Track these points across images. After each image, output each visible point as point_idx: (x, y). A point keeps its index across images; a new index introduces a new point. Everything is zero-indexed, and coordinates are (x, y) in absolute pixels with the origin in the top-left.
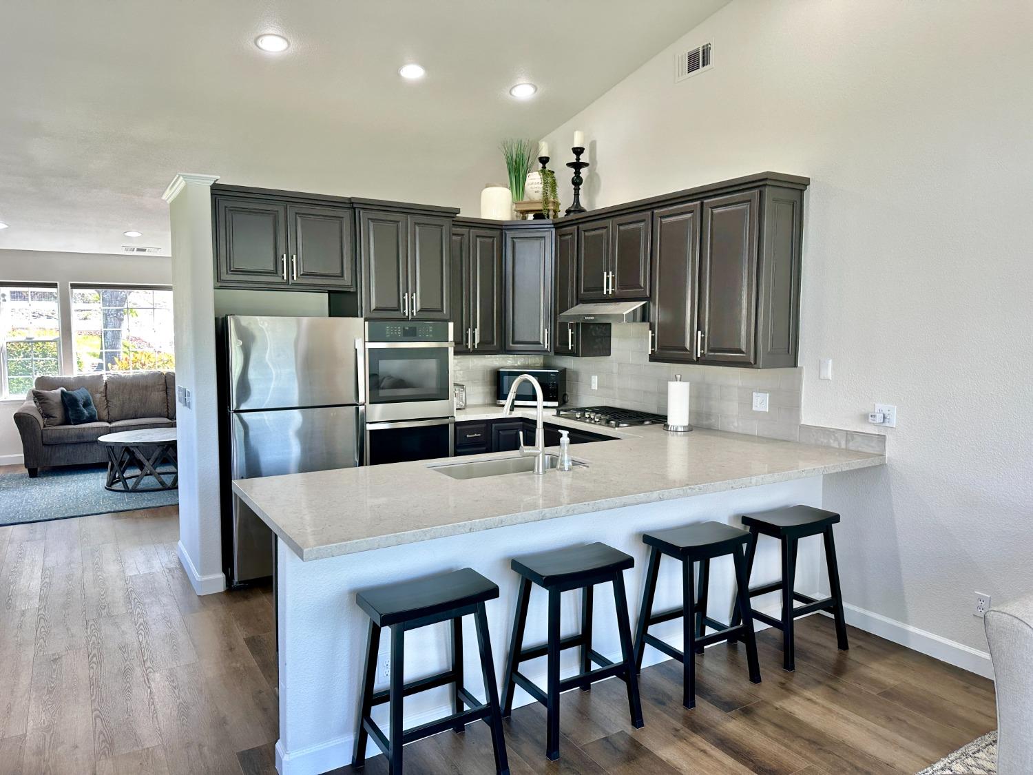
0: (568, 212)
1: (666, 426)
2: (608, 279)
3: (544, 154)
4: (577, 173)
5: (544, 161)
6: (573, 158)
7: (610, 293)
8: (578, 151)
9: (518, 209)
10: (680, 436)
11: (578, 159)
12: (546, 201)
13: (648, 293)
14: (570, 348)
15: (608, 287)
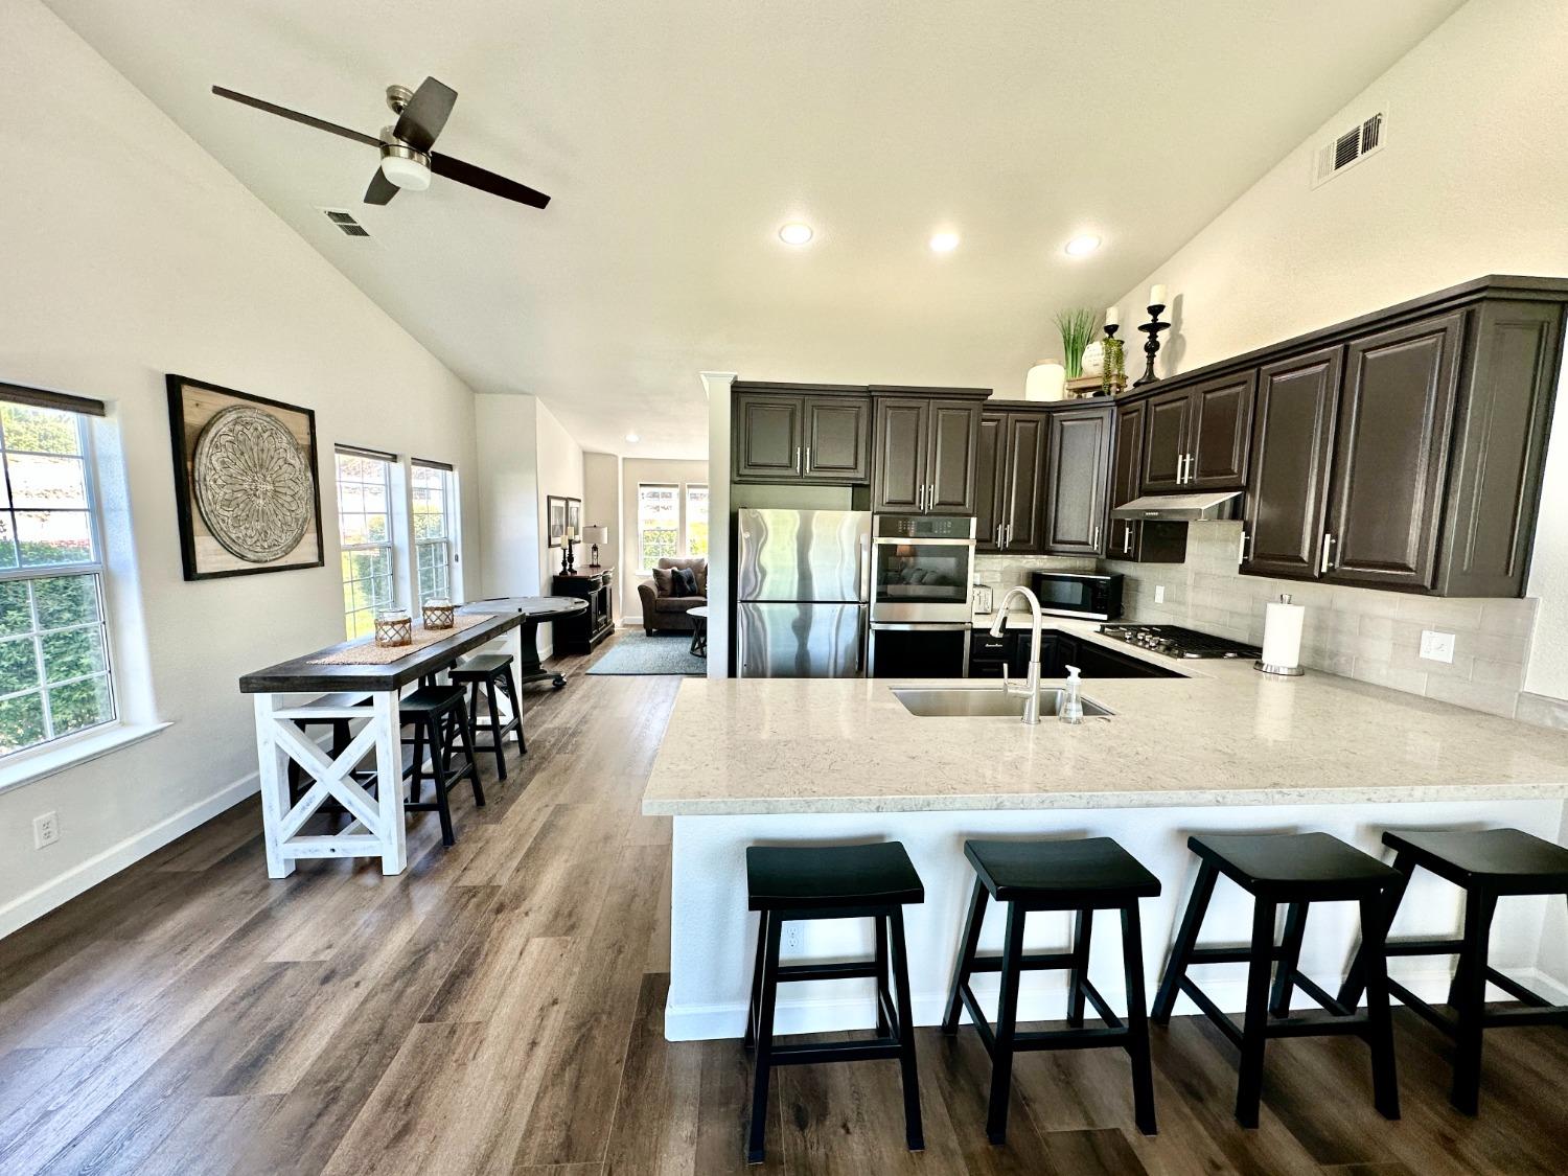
0: (1137, 385)
1: (1260, 664)
2: (1184, 464)
3: (1110, 321)
4: (1153, 337)
5: (1111, 329)
6: (1148, 319)
7: (1186, 482)
8: (1155, 310)
9: (1072, 387)
10: (1282, 681)
11: (1155, 319)
12: (1108, 375)
13: (1244, 482)
14: (1126, 551)
15: (1183, 475)
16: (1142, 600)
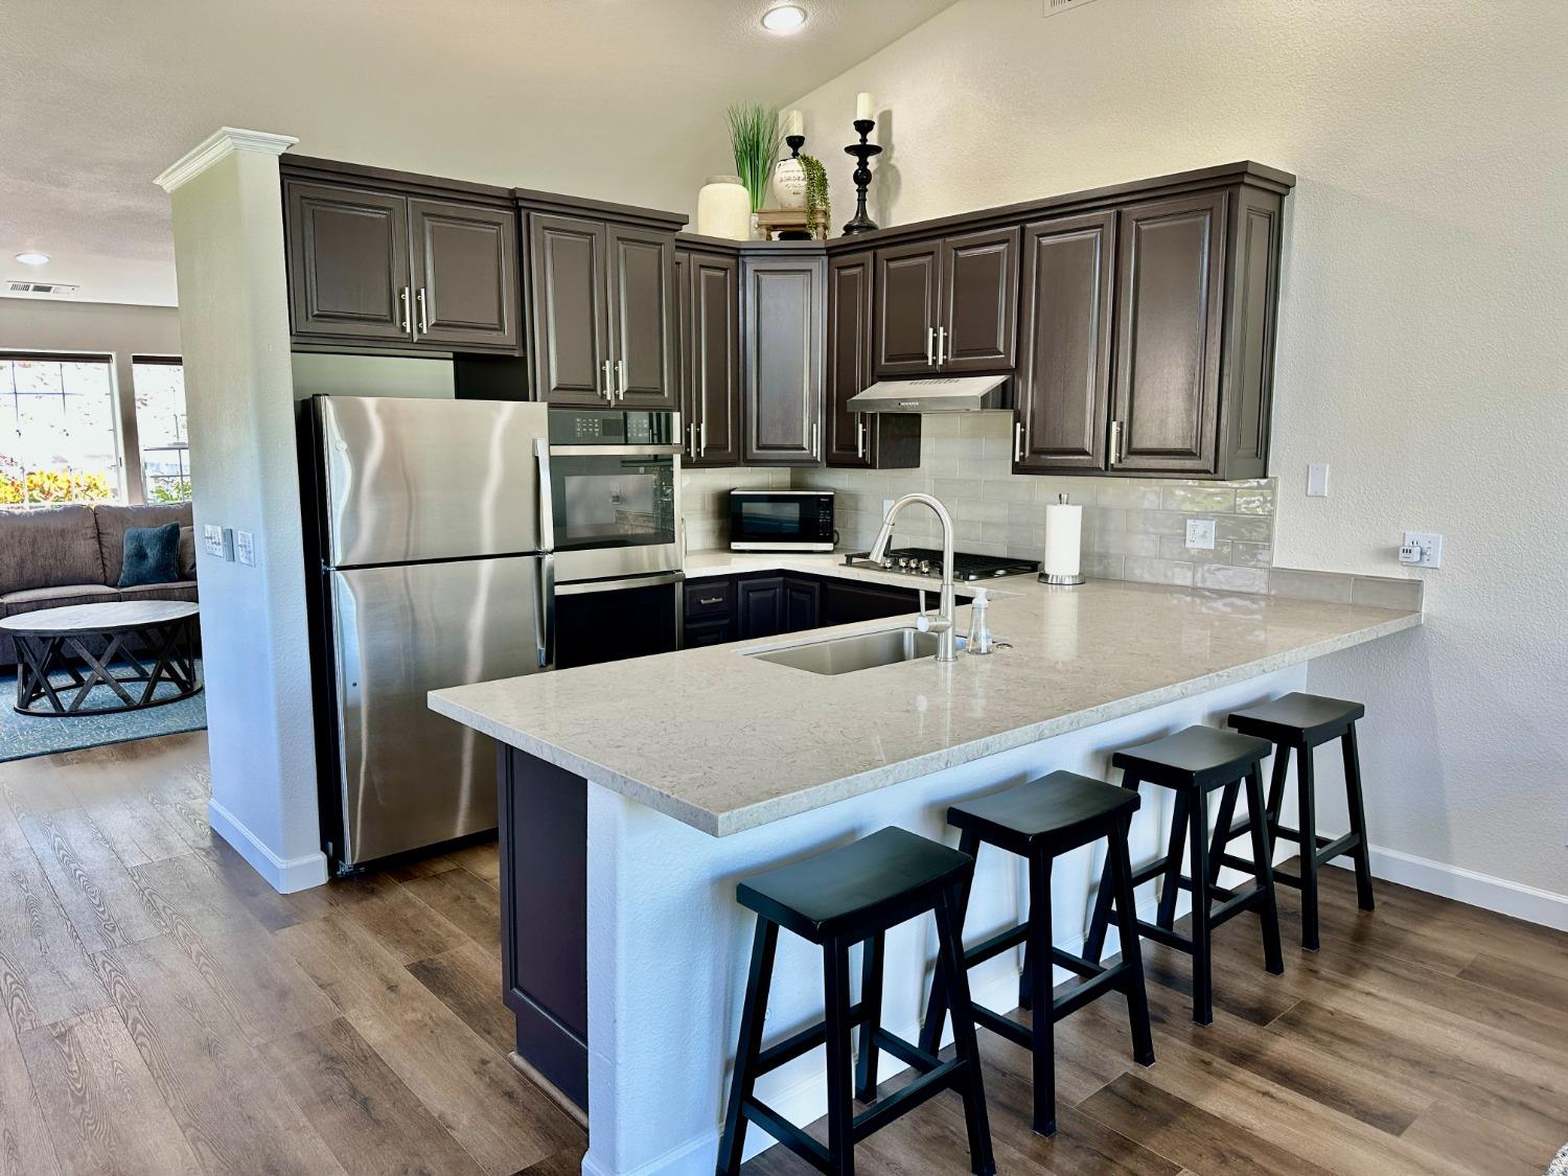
0: (848, 229)
1: (1044, 576)
2: (935, 340)
3: (796, 131)
4: (863, 164)
5: (796, 142)
6: (855, 139)
7: (941, 362)
8: (864, 127)
9: (764, 222)
10: (1069, 591)
11: (864, 140)
12: (812, 211)
13: (1013, 363)
14: (860, 455)
15: (935, 353)
16: (865, 522)
